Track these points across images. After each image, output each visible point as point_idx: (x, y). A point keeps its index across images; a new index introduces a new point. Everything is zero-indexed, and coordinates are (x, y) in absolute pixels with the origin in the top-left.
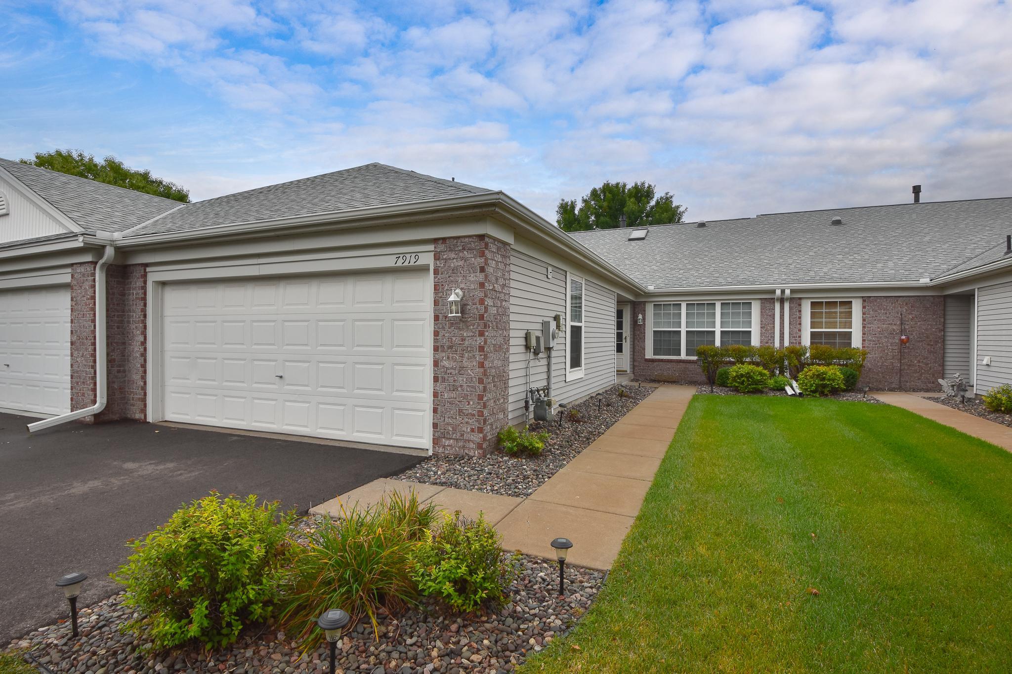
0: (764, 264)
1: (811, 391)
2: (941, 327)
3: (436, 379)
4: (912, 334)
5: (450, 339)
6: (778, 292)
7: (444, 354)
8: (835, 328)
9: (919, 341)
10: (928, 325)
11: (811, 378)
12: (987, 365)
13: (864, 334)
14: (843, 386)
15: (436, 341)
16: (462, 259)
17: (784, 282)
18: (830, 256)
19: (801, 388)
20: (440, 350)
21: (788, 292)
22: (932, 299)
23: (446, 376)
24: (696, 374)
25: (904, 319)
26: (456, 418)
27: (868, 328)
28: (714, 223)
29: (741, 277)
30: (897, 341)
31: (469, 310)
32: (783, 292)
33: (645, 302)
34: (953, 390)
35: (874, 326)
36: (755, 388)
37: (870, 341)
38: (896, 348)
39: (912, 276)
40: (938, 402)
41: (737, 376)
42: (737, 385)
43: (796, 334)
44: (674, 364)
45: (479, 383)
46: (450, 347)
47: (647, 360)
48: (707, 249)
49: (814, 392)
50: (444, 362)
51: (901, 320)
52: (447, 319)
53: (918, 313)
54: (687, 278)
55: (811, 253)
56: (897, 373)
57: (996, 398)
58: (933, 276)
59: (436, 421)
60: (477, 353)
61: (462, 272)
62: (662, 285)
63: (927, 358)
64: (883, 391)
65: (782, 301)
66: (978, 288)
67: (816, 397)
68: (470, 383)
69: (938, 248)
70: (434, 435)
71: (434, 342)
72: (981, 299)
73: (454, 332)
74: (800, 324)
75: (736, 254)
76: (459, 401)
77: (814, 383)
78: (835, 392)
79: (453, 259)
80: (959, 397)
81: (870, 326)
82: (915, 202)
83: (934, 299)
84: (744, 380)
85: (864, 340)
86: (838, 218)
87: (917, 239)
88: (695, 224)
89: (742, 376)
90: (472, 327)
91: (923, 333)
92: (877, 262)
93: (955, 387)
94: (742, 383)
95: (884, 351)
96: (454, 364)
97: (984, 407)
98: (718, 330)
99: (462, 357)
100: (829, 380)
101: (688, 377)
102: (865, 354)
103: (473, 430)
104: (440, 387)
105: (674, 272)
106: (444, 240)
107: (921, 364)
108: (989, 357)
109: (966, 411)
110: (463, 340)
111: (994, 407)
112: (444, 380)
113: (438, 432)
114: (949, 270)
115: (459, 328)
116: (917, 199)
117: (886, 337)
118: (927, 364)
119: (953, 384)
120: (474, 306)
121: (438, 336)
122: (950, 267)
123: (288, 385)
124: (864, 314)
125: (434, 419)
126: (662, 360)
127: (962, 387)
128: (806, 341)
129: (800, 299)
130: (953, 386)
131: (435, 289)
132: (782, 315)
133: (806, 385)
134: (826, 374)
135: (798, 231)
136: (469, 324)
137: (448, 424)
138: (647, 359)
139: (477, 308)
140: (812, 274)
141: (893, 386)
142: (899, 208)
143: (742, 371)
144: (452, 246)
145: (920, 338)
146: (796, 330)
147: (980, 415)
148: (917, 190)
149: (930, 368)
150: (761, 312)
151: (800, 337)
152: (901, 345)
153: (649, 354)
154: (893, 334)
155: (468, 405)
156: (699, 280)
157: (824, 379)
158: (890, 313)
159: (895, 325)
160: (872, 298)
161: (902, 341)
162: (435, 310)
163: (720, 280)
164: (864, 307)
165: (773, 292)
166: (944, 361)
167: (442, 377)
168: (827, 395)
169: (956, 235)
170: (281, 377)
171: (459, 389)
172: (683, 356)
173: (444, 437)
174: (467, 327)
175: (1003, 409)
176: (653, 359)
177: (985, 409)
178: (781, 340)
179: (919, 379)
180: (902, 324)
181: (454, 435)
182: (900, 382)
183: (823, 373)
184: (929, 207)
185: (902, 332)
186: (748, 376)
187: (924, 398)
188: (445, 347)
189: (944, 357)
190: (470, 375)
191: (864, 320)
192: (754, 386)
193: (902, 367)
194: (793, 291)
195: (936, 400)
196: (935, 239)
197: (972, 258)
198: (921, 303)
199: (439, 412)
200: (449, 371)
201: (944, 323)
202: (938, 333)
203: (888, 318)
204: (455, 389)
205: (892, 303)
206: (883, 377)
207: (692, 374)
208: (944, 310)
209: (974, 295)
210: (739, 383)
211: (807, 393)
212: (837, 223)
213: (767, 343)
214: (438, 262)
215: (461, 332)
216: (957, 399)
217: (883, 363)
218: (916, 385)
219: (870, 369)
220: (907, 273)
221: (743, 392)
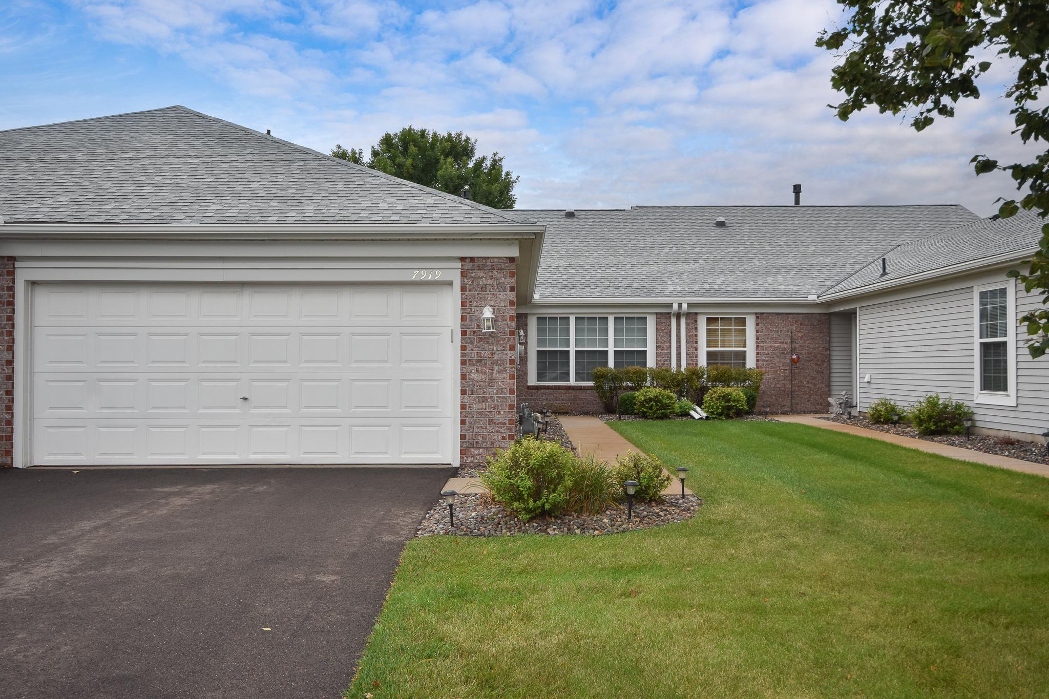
0: (655, 272)
1: (717, 414)
2: (827, 345)
3: (463, 392)
4: (801, 354)
5: (479, 354)
6: (675, 306)
7: (472, 368)
8: (729, 347)
9: (808, 361)
10: (816, 343)
11: (717, 399)
12: (868, 382)
13: (758, 353)
14: (746, 408)
15: (463, 355)
16: (492, 277)
17: (680, 295)
18: (720, 266)
19: (707, 412)
20: (468, 364)
21: (685, 306)
22: (818, 316)
23: (474, 389)
24: (588, 403)
25: (794, 337)
26: (486, 428)
27: (761, 347)
28: (584, 213)
29: (634, 287)
30: (788, 361)
31: (499, 326)
32: (680, 305)
33: (527, 314)
34: (841, 408)
35: (767, 345)
36: (663, 413)
37: (763, 361)
38: (787, 368)
39: (801, 292)
40: (829, 420)
41: (645, 400)
42: (645, 410)
43: (692, 356)
44: (562, 391)
45: (510, 394)
46: (479, 361)
47: (529, 388)
48: (585, 248)
49: (720, 414)
50: (473, 375)
51: (792, 338)
52: (475, 335)
53: (807, 331)
54: (574, 286)
55: (701, 261)
56: (788, 395)
57: (877, 410)
58: (819, 292)
59: (464, 432)
60: (508, 366)
61: (491, 290)
62: (547, 294)
63: (815, 378)
64: (777, 414)
65: (678, 316)
66: (859, 307)
67: (722, 419)
68: (501, 394)
69: (822, 262)
70: (461, 446)
71: (462, 356)
72: (862, 317)
73: (483, 347)
74: (696, 342)
75: (621, 257)
76: (489, 412)
77: (720, 406)
78: (739, 414)
79: (482, 277)
80: (846, 414)
81: (763, 345)
82: (796, 204)
83: (820, 317)
84: (652, 405)
85: (758, 361)
86: (722, 219)
87: (802, 249)
88: (562, 213)
89: (650, 400)
90: (502, 342)
91: (811, 353)
92: (767, 274)
93: (843, 405)
94: (651, 408)
95: (777, 371)
96: (484, 377)
97: (867, 421)
98: (611, 349)
99: (492, 370)
100: (734, 401)
101: (578, 407)
102: (762, 375)
103: (504, 438)
104: (468, 399)
105: (555, 277)
106: (472, 259)
107: (810, 385)
108: (869, 375)
109: (853, 424)
110: (493, 354)
111: (875, 418)
112: (472, 392)
113: (466, 442)
114: (833, 287)
115: (488, 343)
116: (797, 201)
117: (778, 357)
118: (815, 385)
119: (841, 401)
120: (504, 322)
121: (465, 350)
122: (834, 284)
123: (255, 407)
124: (757, 331)
125: (461, 431)
126: (548, 388)
127: (848, 405)
128: (703, 361)
129: (696, 314)
130: (840, 404)
131: (462, 305)
132: (678, 331)
133: (712, 408)
134: (731, 396)
135: (682, 232)
136: (499, 339)
137: (477, 434)
138: (530, 386)
139: (507, 324)
140: (706, 286)
141: (786, 409)
142: (780, 210)
143: (650, 395)
144: (481, 266)
145: (809, 357)
146: (692, 349)
147: (865, 427)
148: (797, 189)
149: (818, 390)
150: (657, 329)
151: (696, 357)
152: (792, 365)
153: (532, 380)
154: (784, 353)
155: (499, 414)
156: (588, 289)
157: (729, 401)
158: (781, 331)
159: (786, 343)
160: (764, 315)
161: (793, 360)
162: (462, 326)
163: (613, 290)
164: (757, 325)
165: (670, 305)
166: (830, 381)
167: (471, 390)
168: (732, 418)
169: (837, 247)
170: (245, 399)
171: (489, 400)
172: (572, 381)
173: (473, 447)
174: (498, 342)
175: (882, 419)
176: (537, 386)
177: (868, 422)
178: (678, 364)
179: (809, 401)
180: (792, 342)
181: (484, 445)
182: (792, 405)
183: (729, 394)
184: (809, 212)
185: (793, 351)
186: (657, 399)
187: (816, 418)
188: (474, 361)
189: (829, 377)
190: (501, 386)
191: (757, 339)
192: (663, 411)
193: (793, 389)
194: (690, 305)
195: (828, 419)
196: (818, 251)
197: (853, 274)
198: (809, 321)
199: (467, 423)
200: (477, 384)
201: (829, 342)
202: (824, 352)
203: (779, 336)
204: (484, 400)
205: (783, 321)
206: (777, 400)
207: (583, 404)
208: (829, 328)
209: (856, 314)
210: (647, 408)
211: (714, 416)
212: (721, 224)
213: (663, 364)
214: (465, 280)
215: (491, 347)
216: (844, 416)
217: (775, 385)
218: (806, 408)
219: (764, 391)
220: (795, 288)
221: (652, 419)
